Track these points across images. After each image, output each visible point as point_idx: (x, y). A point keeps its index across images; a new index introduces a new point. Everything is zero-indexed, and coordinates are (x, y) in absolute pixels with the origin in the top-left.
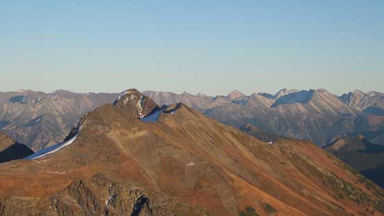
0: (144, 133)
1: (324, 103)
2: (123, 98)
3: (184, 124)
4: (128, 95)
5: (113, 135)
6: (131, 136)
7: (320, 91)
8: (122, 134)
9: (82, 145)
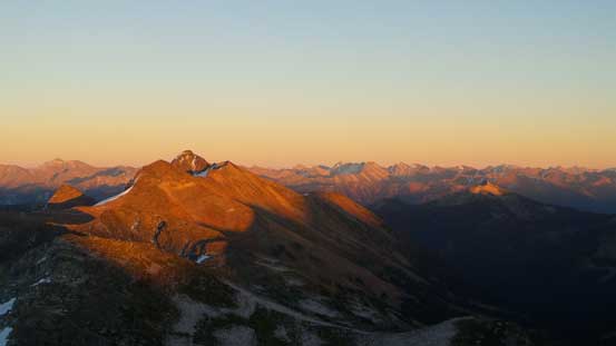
0: (191, 184)
1: (373, 174)
2: (180, 158)
3: (230, 178)
4: (184, 156)
5: (164, 186)
6: (180, 187)
7: (369, 163)
8: (172, 186)
9: (135, 194)
